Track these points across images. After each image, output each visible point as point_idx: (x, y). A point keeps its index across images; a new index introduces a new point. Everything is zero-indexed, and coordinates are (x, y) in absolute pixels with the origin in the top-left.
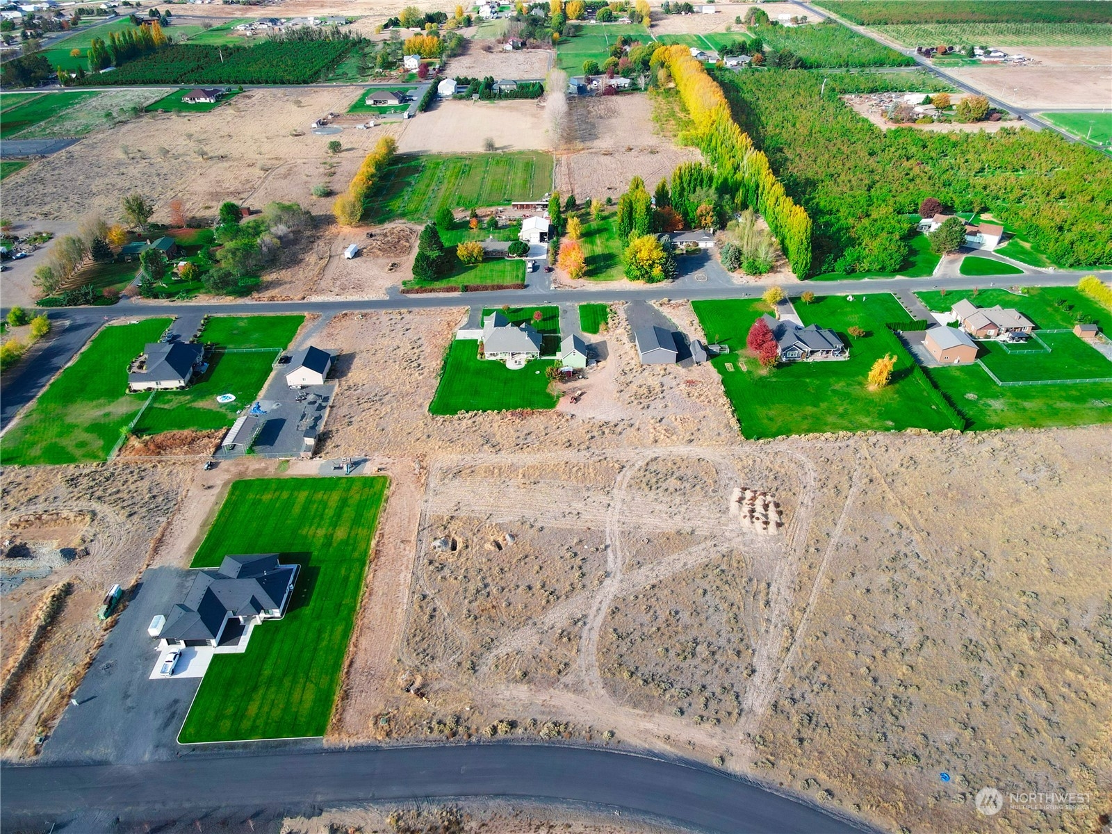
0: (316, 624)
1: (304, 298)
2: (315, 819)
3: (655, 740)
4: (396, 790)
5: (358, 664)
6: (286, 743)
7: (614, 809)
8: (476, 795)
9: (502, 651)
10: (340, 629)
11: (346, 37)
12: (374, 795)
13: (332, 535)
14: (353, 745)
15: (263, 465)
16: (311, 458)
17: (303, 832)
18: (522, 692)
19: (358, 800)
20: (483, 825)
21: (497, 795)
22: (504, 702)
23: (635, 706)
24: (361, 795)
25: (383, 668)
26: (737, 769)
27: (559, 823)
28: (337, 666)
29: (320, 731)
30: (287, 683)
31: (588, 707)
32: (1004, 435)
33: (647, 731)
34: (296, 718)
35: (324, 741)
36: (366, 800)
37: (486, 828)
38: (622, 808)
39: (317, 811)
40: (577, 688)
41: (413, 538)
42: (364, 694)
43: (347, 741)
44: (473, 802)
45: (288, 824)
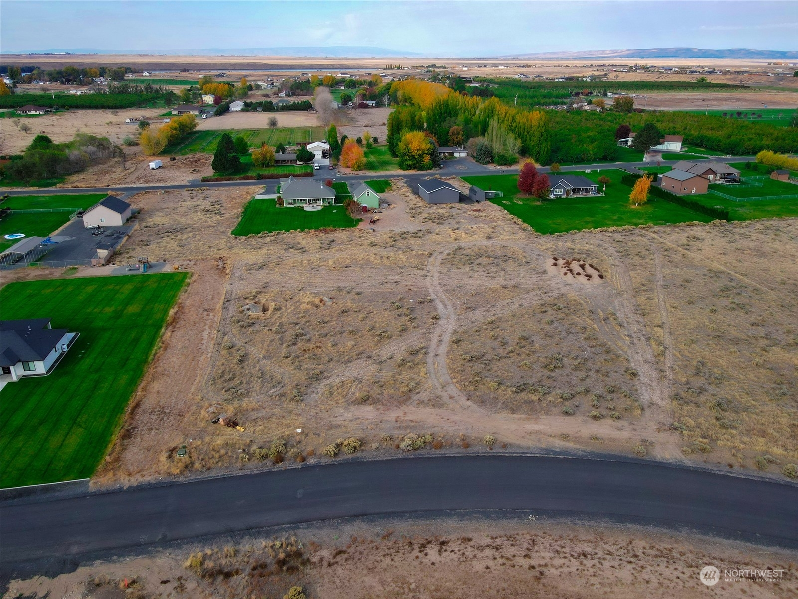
0: (95, 377)
1: (108, 186)
2: (63, 577)
3: (551, 439)
4: (199, 526)
5: (147, 404)
6: (29, 492)
7: (527, 514)
8: (323, 520)
9: (335, 381)
10: (124, 379)
11: (157, 91)
12: (164, 536)
13: (122, 311)
14: (135, 484)
15: (47, 272)
16: (103, 265)
17: (41, 594)
18: (368, 412)
19: (139, 544)
20: (339, 552)
21: (354, 517)
22: (346, 423)
23: (513, 411)
24: (144, 538)
25: (181, 405)
26: (668, 456)
27: (453, 536)
28: (118, 409)
29: (87, 471)
30: (43, 432)
31: (456, 418)
32: (763, 222)
33: (537, 432)
34: (51, 463)
35: (91, 484)
36: (151, 543)
37: (345, 556)
38: (539, 512)
39: (71, 565)
40: (436, 402)
41: (219, 306)
42: (153, 432)
43: (125, 481)
44: (320, 528)
45: (16, 586)
